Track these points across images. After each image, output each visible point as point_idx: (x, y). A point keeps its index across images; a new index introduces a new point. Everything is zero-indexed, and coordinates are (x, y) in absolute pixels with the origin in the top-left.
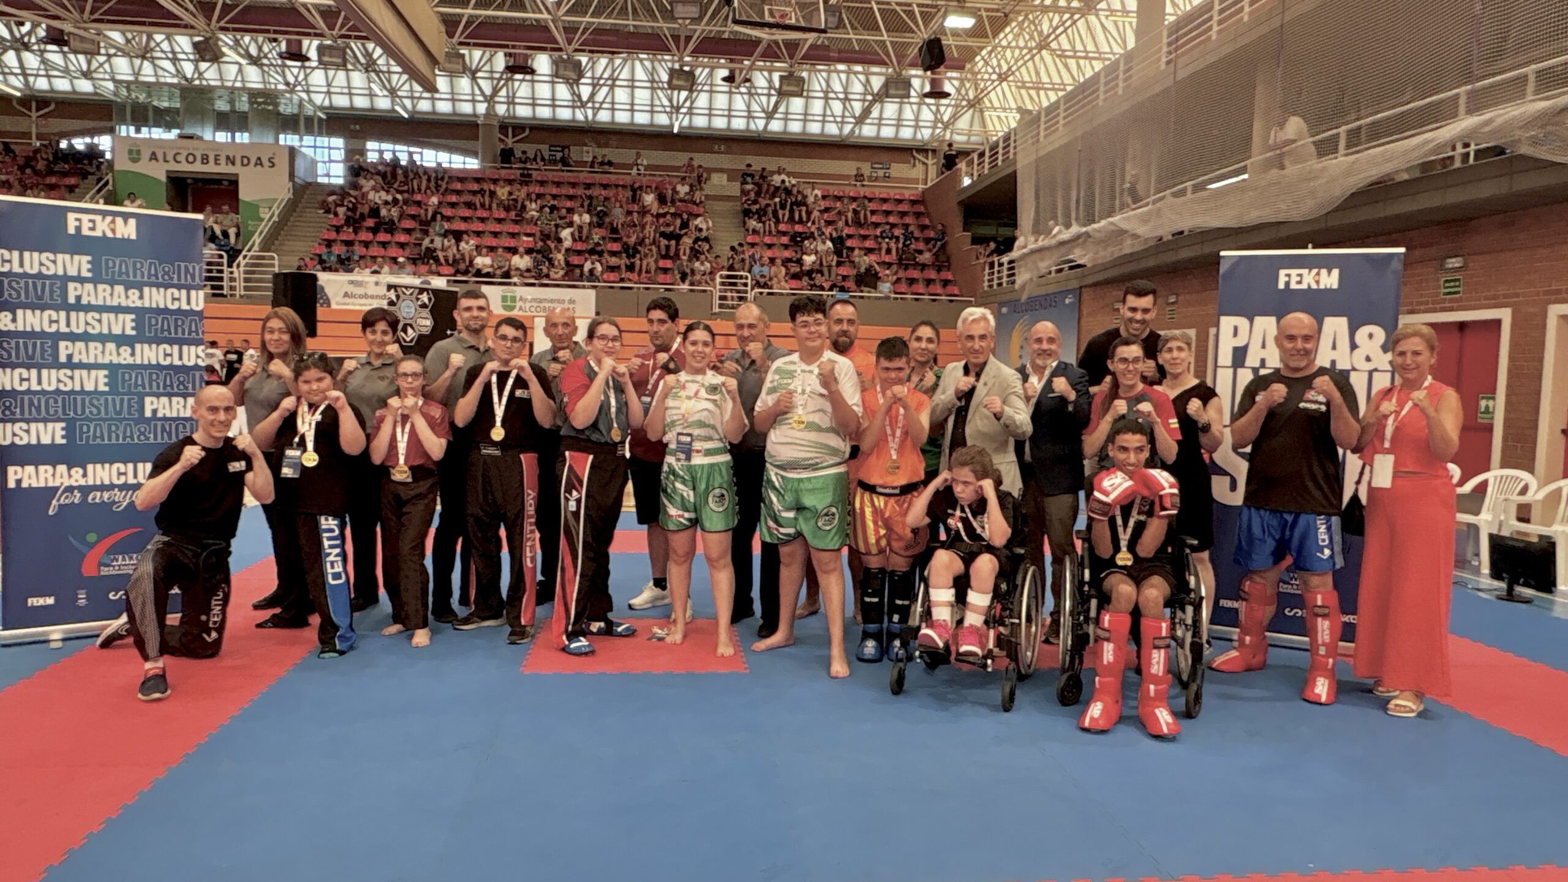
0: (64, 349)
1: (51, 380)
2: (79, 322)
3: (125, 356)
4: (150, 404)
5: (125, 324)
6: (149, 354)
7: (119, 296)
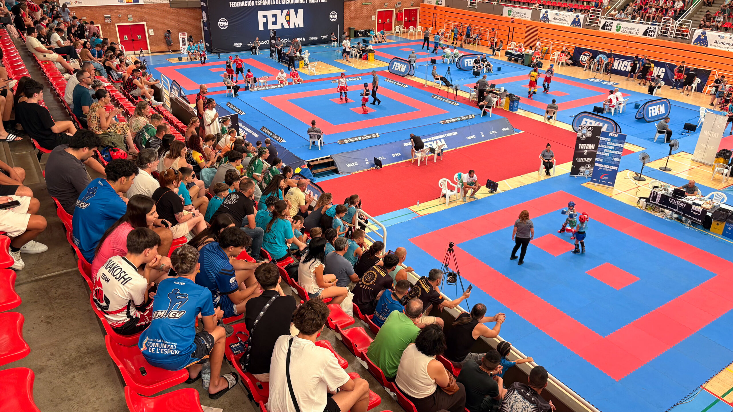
0: (605, 150)
1: (603, 154)
2: (608, 147)
3: (612, 152)
4: (613, 158)
5: (613, 148)
6: (615, 152)
7: (613, 144)
